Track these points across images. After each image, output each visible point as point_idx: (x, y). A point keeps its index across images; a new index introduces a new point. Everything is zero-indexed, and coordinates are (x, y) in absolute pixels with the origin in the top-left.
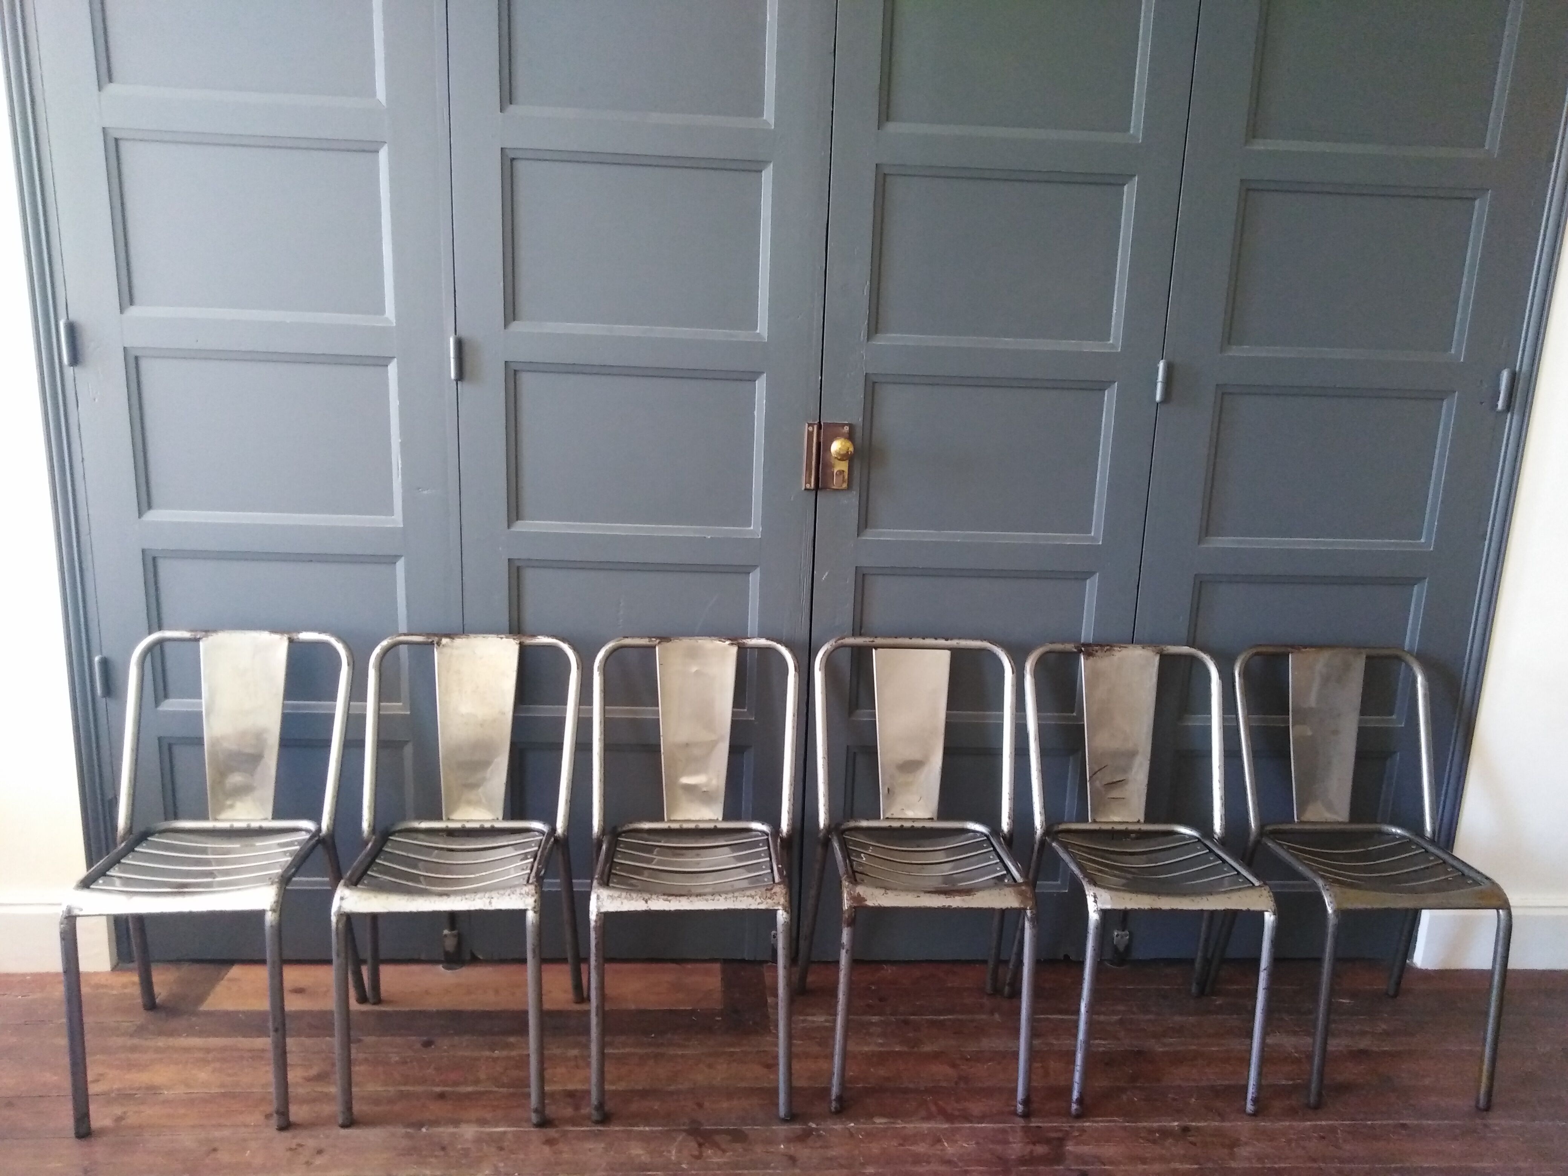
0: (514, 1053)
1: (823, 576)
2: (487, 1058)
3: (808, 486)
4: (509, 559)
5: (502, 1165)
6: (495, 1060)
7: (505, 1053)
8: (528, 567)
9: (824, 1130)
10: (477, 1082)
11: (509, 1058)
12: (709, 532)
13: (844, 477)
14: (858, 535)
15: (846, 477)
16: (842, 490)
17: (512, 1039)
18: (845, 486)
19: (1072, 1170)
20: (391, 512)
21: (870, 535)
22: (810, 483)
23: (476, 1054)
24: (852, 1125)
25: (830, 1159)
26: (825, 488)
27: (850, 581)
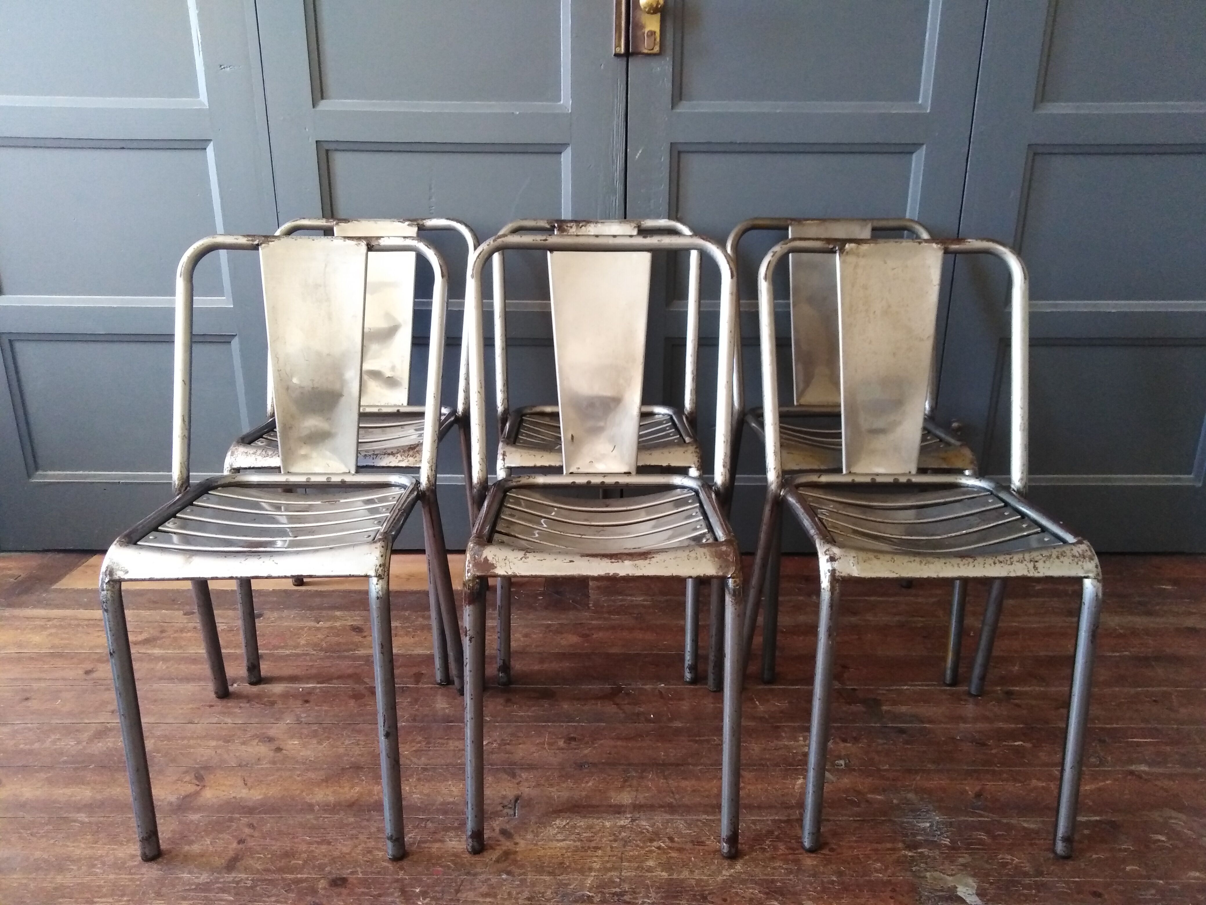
0: (338, 624)
1: (636, 155)
2: (310, 628)
3: (618, 50)
4: (317, 142)
5: (303, 715)
6: (318, 629)
7: (328, 624)
8: (336, 150)
9: (633, 690)
10: (296, 647)
11: (331, 628)
12: (517, 108)
13: (655, 40)
14: (673, 108)
15: (658, 39)
16: (655, 55)
17: (338, 613)
18: (657, 49)
19: (889, 727)
20: (196, 94)
21: (684, 108)
22: (620, 46)
23: (302, 624)
24: (663, 685)
25: (638, 714)
26: (637, 53)
27: (665, 159)
